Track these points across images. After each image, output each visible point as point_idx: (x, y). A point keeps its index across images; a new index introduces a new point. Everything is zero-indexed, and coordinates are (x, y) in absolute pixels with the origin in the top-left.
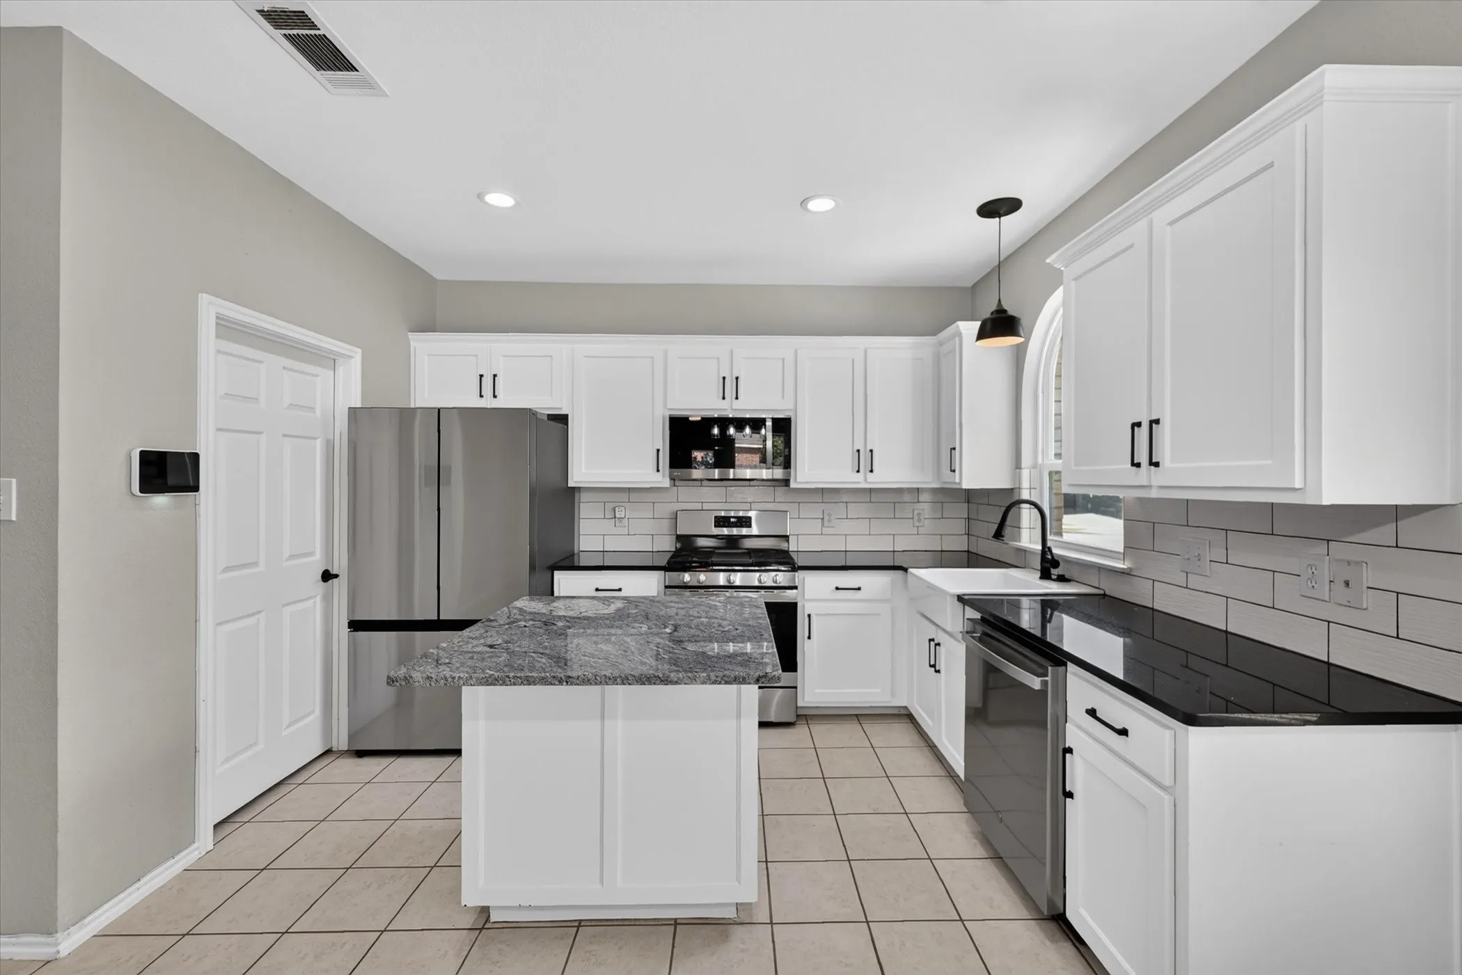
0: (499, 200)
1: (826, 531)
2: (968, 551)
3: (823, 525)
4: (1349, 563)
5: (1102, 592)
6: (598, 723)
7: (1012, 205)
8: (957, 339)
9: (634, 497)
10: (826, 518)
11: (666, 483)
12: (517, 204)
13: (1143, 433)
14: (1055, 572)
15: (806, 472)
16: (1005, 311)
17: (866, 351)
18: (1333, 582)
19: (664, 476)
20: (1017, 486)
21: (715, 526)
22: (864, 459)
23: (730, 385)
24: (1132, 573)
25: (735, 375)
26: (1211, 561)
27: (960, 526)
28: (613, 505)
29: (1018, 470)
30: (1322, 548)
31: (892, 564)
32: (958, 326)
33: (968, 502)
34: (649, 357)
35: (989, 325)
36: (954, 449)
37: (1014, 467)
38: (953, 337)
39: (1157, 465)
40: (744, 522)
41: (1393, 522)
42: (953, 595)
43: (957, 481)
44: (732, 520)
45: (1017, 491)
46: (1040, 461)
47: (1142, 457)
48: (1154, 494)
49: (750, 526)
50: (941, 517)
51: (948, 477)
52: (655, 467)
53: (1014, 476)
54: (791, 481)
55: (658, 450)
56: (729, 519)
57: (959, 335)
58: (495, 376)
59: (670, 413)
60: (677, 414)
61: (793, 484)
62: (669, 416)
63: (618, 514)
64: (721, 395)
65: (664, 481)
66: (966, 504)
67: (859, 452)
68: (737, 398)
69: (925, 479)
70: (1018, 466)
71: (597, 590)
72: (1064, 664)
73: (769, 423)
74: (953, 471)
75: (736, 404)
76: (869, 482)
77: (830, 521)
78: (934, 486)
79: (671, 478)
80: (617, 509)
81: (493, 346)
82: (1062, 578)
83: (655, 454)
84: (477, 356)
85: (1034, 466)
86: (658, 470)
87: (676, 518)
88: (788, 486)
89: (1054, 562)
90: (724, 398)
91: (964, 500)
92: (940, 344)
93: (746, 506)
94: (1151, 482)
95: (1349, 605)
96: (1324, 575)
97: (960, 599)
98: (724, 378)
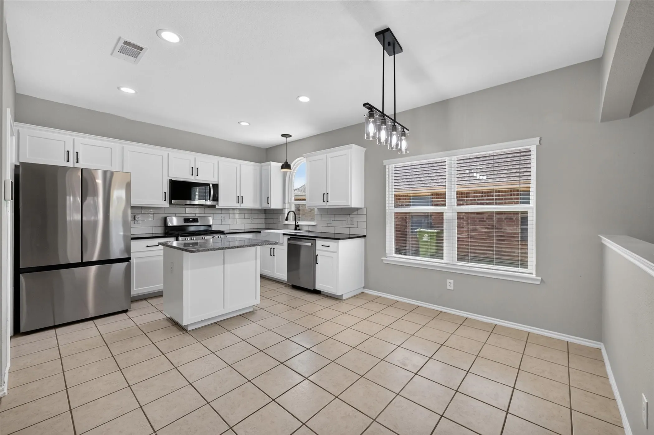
0: (128, 90)
1: (223, 223)
2: (265, 228)
3: (222, 221)
4: (352, 218)
5: (309, 231)
6: (222, 266)
7: (290, 136)
10: (223, 218)
11: (168, 205)
12: (136, 93)
13: (325, 195)
14: (298, 228)
15: (222, 203)
16: (288, 163)
17: (240, 165)
19: (167, 203)
20: (284, 208)
21: (185, 222)
22: (240, 199)
23: (194, 170)
24: (316, 225)
26: (332, 220)
27: (263, 221)
28: (134, 215)
29: (284, 204)
30: (349, 216)
32: (270, 163)
34: (161, 156)
35: (284, 166)
36: (269, 197)
39: (328, 201)
40: (196, 220)
42: (282, 233)
43: (270, 206)
44: (191, 220)
45: (284, 210)
46: (290, 201)
47: (325, 200)
48: (327, 207)
49: (198, 222)
50: (257, 218)
51: (265, 206)
52: (164, 199)
53: (283, 205)
54: (217, 206)
55: (165, 193)
56: (189, 219)
57: (270, 165)
58: (77, 153)
59: (170, 179)
60: (173, 179)
61: (217, 207)
62: (170, 180)
63: (136, 219)
64: (192, 174)
65: (166, 204)
66: (264, 214)
67: (238, 197)
68: (197, 176)
69: (257, 206)
70: (284, 202)
71: (147, 246)
72: (315, 240)
73: (211, 185)
74: (268, 204)
75: (197, 178)
76: (240, 206)
77: (224, 220)
78: (260, 208)
79: (170, 203)
80: (136, 216)
81: (76, 138)
82: (299, 230)
83: (164, 194)
84: (65, 141)
85: (289, 203)
86: (165, 200)
87: (165, 220)
88: (215, 207)
89: (298, 226)
90: (192, 175)
91: (264, 213)
92: (262, 166)
93: (194, 215)
94: (326, 205)
95: (352, 224)
96: (349, 220)
97: (284, 234)
98: (192, 167)
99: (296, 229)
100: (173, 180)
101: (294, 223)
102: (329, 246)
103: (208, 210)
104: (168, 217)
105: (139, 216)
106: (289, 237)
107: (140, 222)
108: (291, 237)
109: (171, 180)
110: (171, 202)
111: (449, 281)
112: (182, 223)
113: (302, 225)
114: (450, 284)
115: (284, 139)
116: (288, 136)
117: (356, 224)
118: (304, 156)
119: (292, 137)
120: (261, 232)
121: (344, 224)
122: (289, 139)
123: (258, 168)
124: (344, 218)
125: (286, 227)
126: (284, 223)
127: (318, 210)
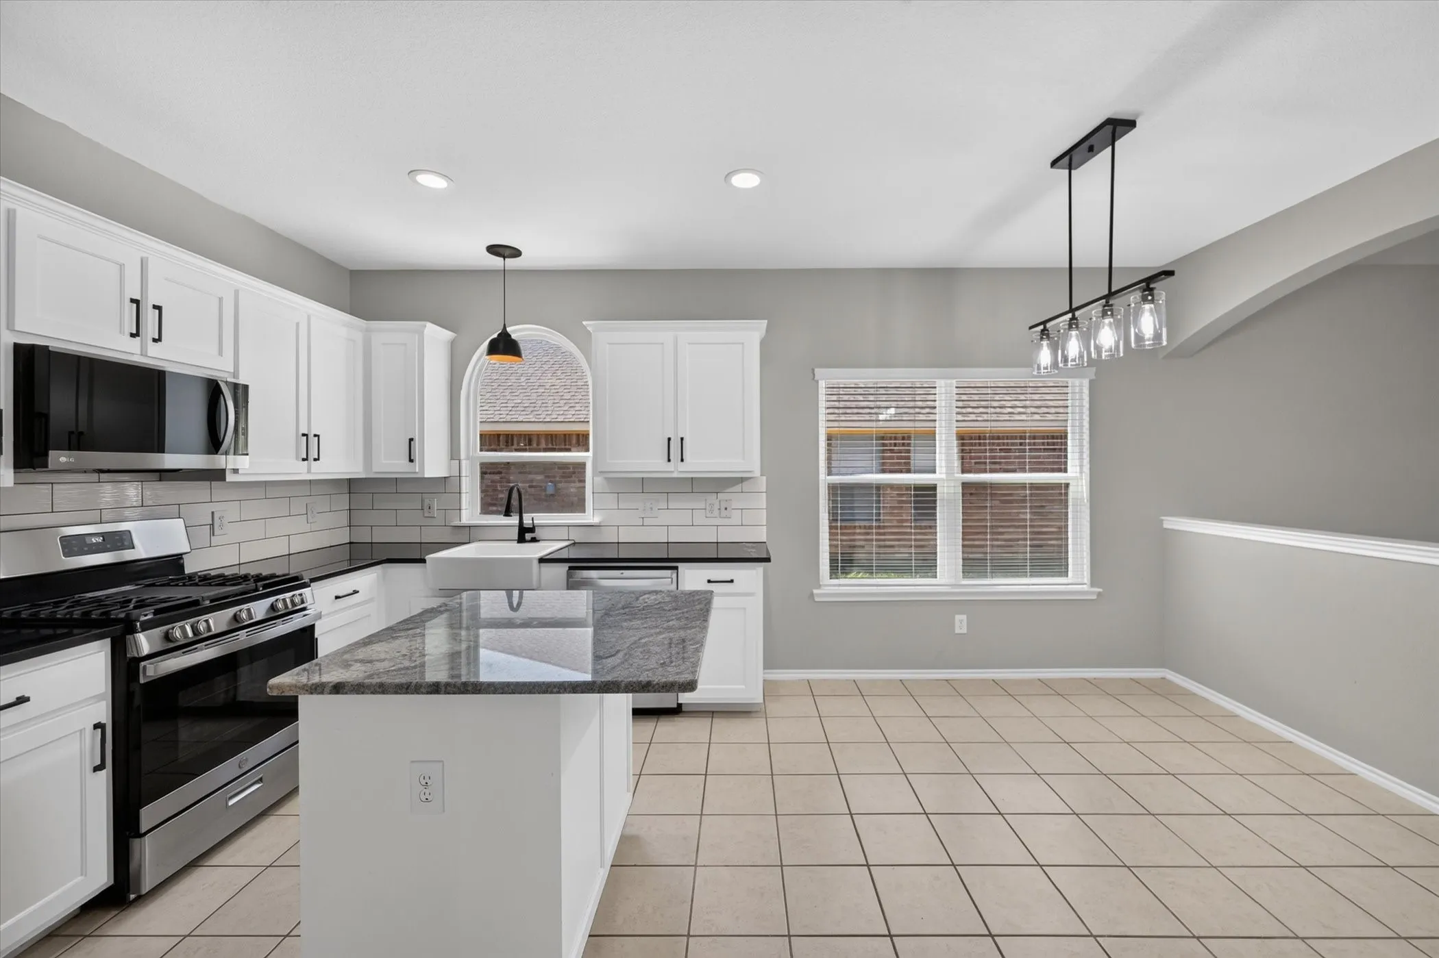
2: (350, 543)
4: (726, 501)
5: (573, 542)
7: (516, 253)
8: (417, 334)
10: (216, 523)
11: (9, 477)
13: (675, 444)
14: (528, 536)
16: (509, 335)
17: (309, 318)
18: (719, 508)
19: (6, 464)
20: (456, 475)
22: (310, 447)
23: (145, 318)
24: (600, 525)
25: (156, 301)
26: (658, 509)
29: (455, 463)
30: (715, 496)
32: (421, 327)
33: (350, 493)
36: (414, 439)
37: (450, 458)
38: (411, 331)
40: (119, 541)
41: (740, 483)
42: (537, 559)
43: (418, 470)
44: (93, 540)
45: (454, 480)
50: (329, 510)
51: (391, 467)
53: (452, 466)
54: (229, 472)
56: (86, 538)
57: (421, 334)
61: (230, 476)
62: (16, 346)
64: (131, 330)
66: (348, 495)
67: (304, 435)
68: (157, 340)
69: (352, 468)
70: (455, 458)
72: (676, 568)
73: (225, 388)
74: (411, 461)
75: (153, 349)
76: (309, 471)
77: (221, 526)
79: (16, 468)
82: (534, 540)
85: (467, 457)
88: (224, 479)
89: (531, 529)
90: (135, 335)
91: (347, 491)
92: (370, 331)
94: (676, 470)
95: (726, 517)
96: (716, 507)
97: (542, 560)
98: (135, 302)
99: (521, 539)
101: (517, 522)
102: (732, 581)
111: (958, 617)
113: (542, 526)
114: (961, 623)
115: (497, 262)
116: (513, 252)
117: (736, 517)
118: (588, 325)
119: (520, 258)
120: (423, 561)
121: (700, 518)
122: (511, 263)
123: (359, 337)
124: (698, 503)
125: (467, 534)
126: (457, 523)
127: (607, 479)
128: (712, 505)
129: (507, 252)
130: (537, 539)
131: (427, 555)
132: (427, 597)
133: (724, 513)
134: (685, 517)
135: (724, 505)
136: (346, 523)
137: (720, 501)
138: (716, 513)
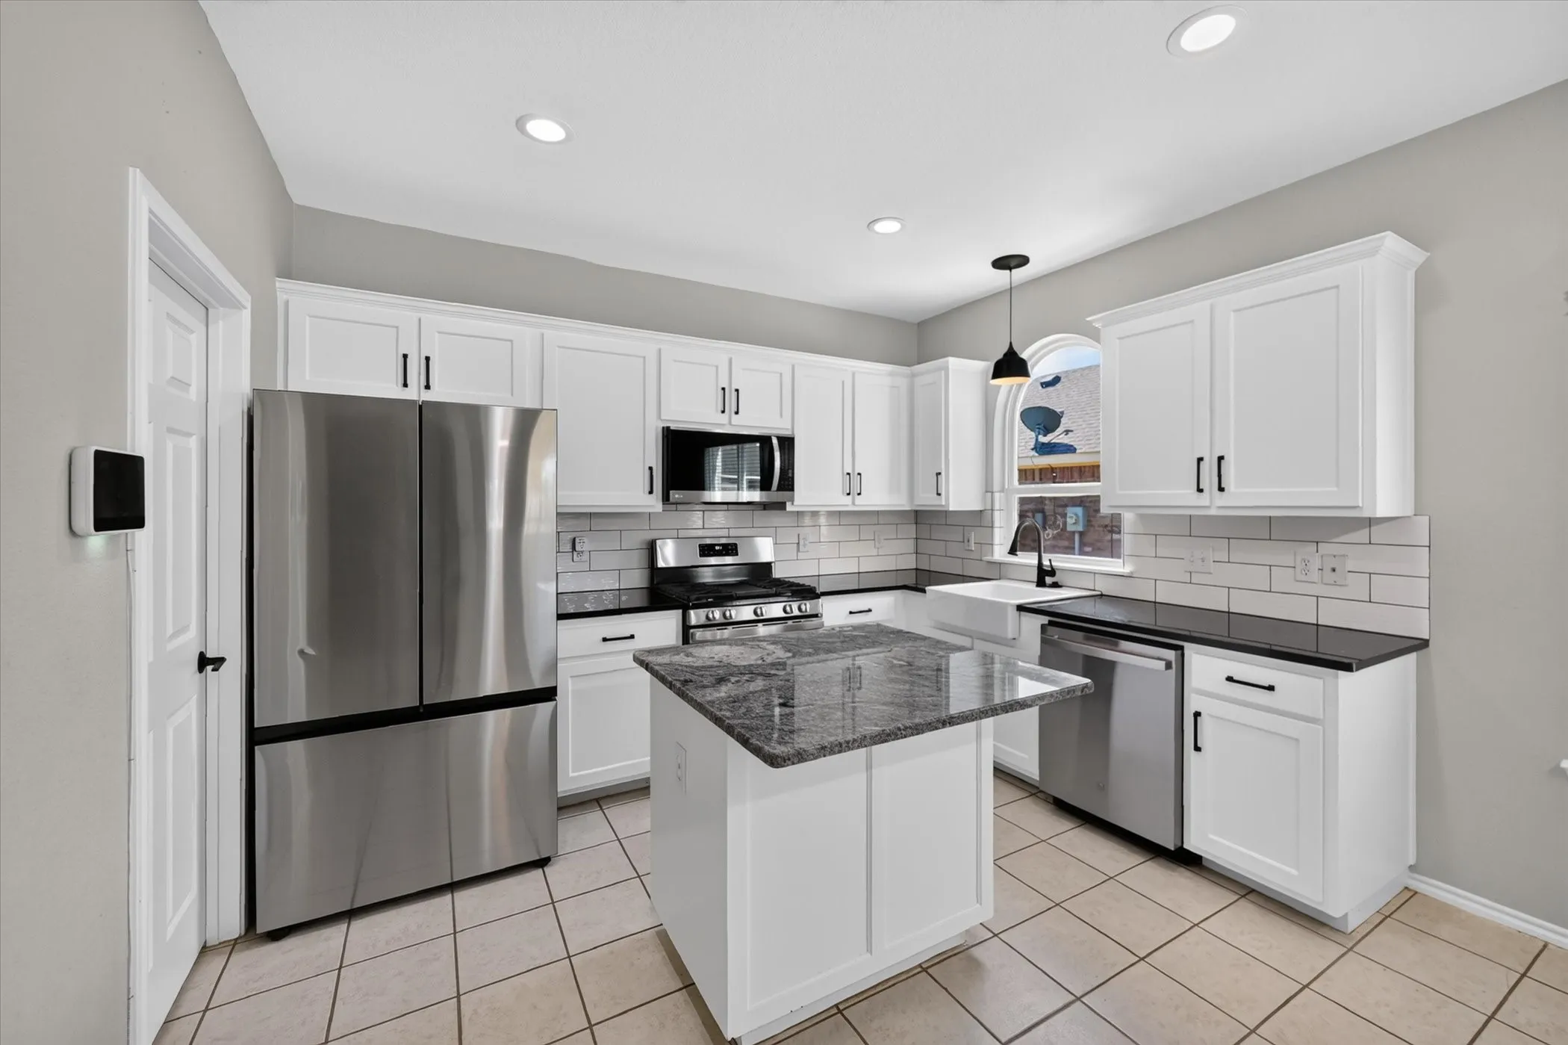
1: (801, 555)
2: (917, 569)
3: (798, 550)
4: (1334, 556)
5: (1099, 593)
7: (1022, 261)
8: (943, 372)
9: (597, 524)
10: (801, 543)
11: (658, 507)
13: (1208, 466)
14: (1049, 580)
15: (803, 495)
16: (1016, 355)
17: (854, 374)
18: (1319, 569)
19: (657, 499)
20: (989, 508)
21: (700, 556)
23: (730, 399)
24: (1134, 576)
25: (734, 387)
26: (1214, 561)
27: (910, 545)
28: (573, 535)
29: (990, 495)
30: (1313, 547)
31: (857, 588)
32: (947, 362)
33: (916, 524)
34: (641, 357)
35: (1003, 368)
36: (940, 474)
37: (984, 490)
38: (939, 369)
39: (1221, 492)
40: (731, 550)
41: (1365, 527)
42: (1013, 606)
43: (944, 503)
44: (717, 548)
46: (1005, 486)
47: (1207, 485)
49: (733, 554)
50: (893, 537)
51: (926, 500)
52: (647, 489)
53: (984, 499)
54: (788, 505)
55: (651, 469)
56: (713, 546)
57: (946, 369)
58: (428, 359)
59: (665, 425)
60: (673, 426)
61: (789, 507)
62: (663, 428)
63: (578, 548)
64: (721, 408)
65: (654, 504)
66: (915, 525)
67: (848, 474)
68: (737, 413)
69: (900, 502)
70: (988, 490)
71: (605, 640)
72: (1181, 649)
73: (775, 441)
74: (939, 494)
75: (735, 419)
76: (853, 503)
77: (805, 545)
78: (908, 508)
79: (663, 501)
80: (577, 540)
81: (424, 316)
82: (1055, 585)
83: (647, 472)
84: (397, 327)
85: (1002, 490)
86: (651, 492)
87: (651, 549)
88: (785, 509)
89: (1052, 572)
90: (723, 412)
91: (913, 522)
92: (913, 376)
93: (724, 532)
94: (1213, 504)
95: (1335, 584)
96: (1316, 563)
97: (1021, 608)
98: (723, 389)
99: (1041, 583)
100: (672, 428)
101: (1036, 562)
102: (1272, 688)
103: (761, 517)
104: (657, 541)
105: (585, 540)
106: (1045, 620)
107: (585, 557)
108: (1049, 621)
109: (668, 428)
110: (666, 499)
112: (693, 558)
113: (1063, 570)
115: (1002, 278)
116: (1021, 259)
117: (1357, 587)
118: (1094, 321)
119: (1029, 265)
120: (924, 591)
121: (1283, 579)
122: (1020, 274)
123: (903, 383)
124: (1282, 555)
125: (995, 572)
126: (988, 558)
127: (1142, 517)
128: (1306, 563)
129: (1013, 263)
130: (1060, 584)
131: (930, 585)
132: (931, 627)
133: (1330, 577)
134: (1258, 577)
135: (1332, 563)
136: (912, 549)
137: (1322, 556)
138: (1315, 576)
